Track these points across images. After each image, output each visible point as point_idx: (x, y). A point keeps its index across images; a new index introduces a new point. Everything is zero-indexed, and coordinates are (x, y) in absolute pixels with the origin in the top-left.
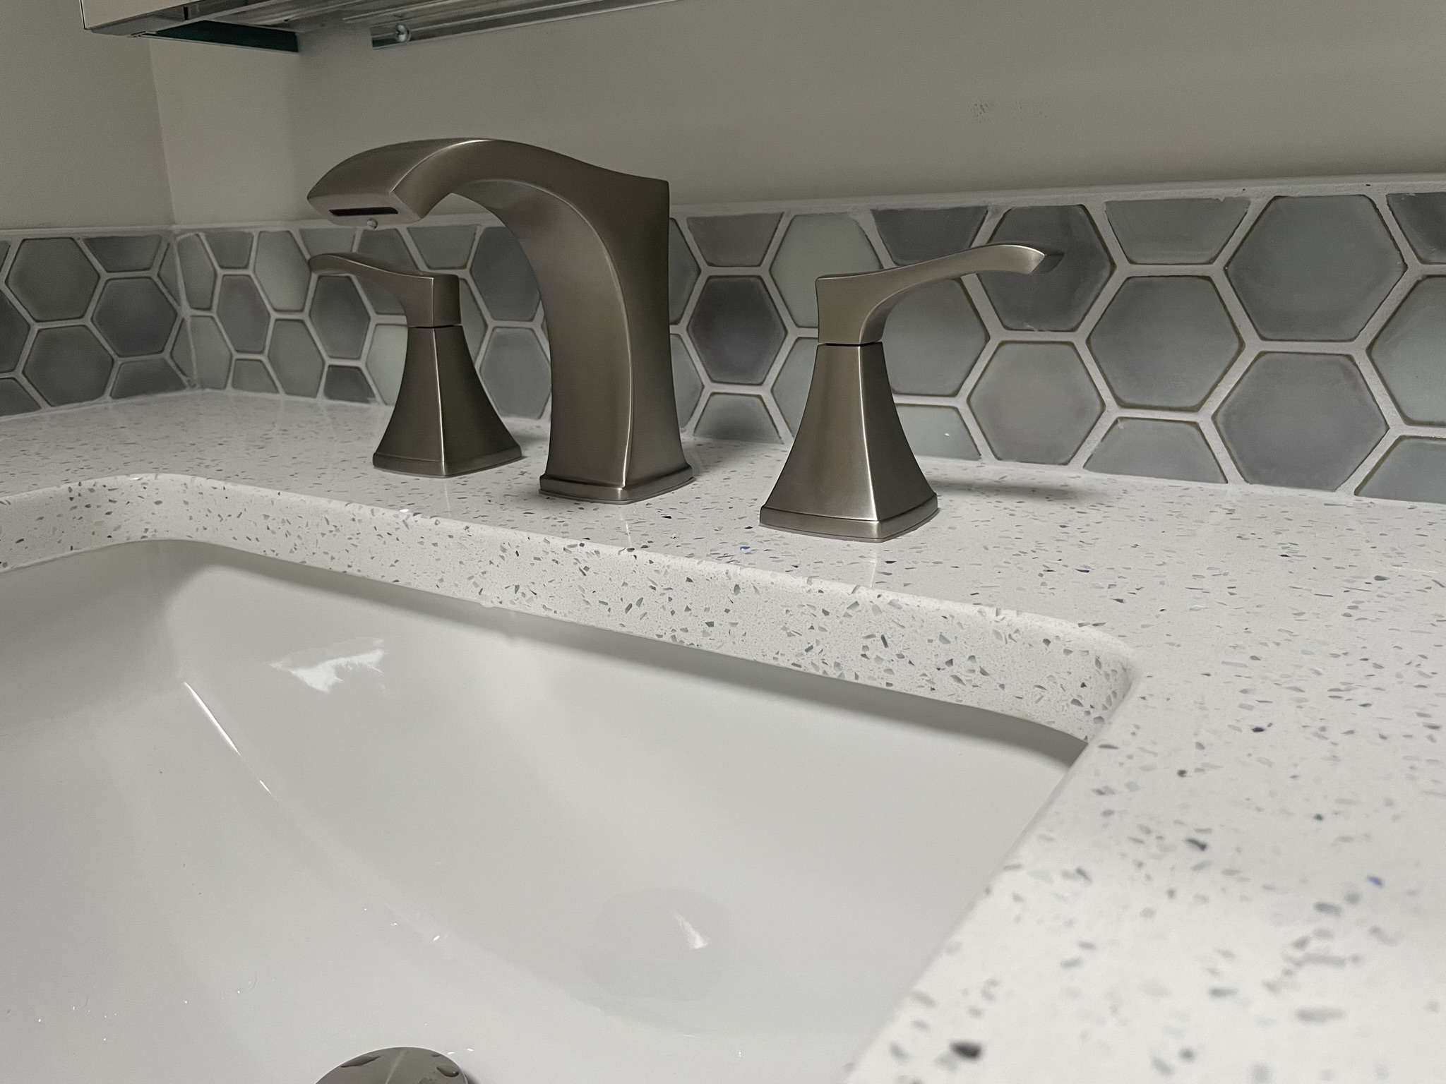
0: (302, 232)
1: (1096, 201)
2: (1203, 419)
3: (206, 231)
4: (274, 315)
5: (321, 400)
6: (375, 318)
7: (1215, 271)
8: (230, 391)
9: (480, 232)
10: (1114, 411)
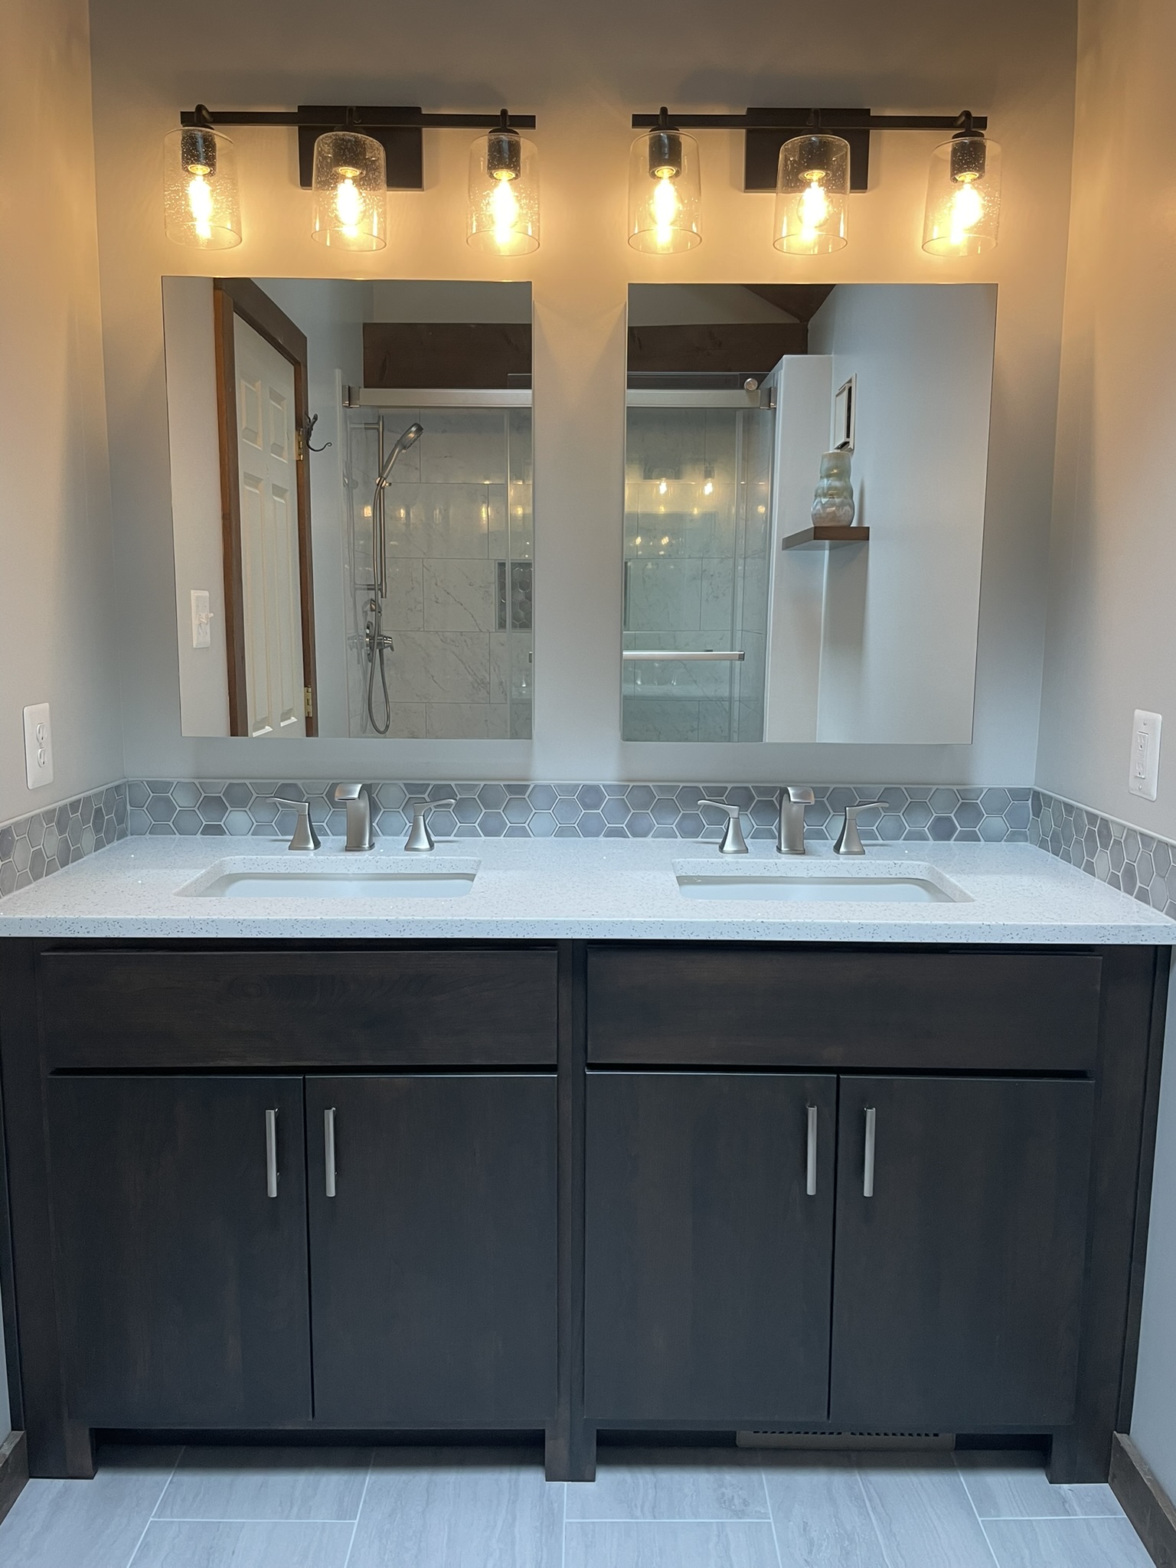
0: (200, 783)
1: (453, 783)
2: (476, 825)
3: (148, 782)
4: (179, 809)
5: (199, 836)
6: (230, 809)
7: (476, 797)
8: (148, 836)
9: (279, 784)
10: (459, 824)
